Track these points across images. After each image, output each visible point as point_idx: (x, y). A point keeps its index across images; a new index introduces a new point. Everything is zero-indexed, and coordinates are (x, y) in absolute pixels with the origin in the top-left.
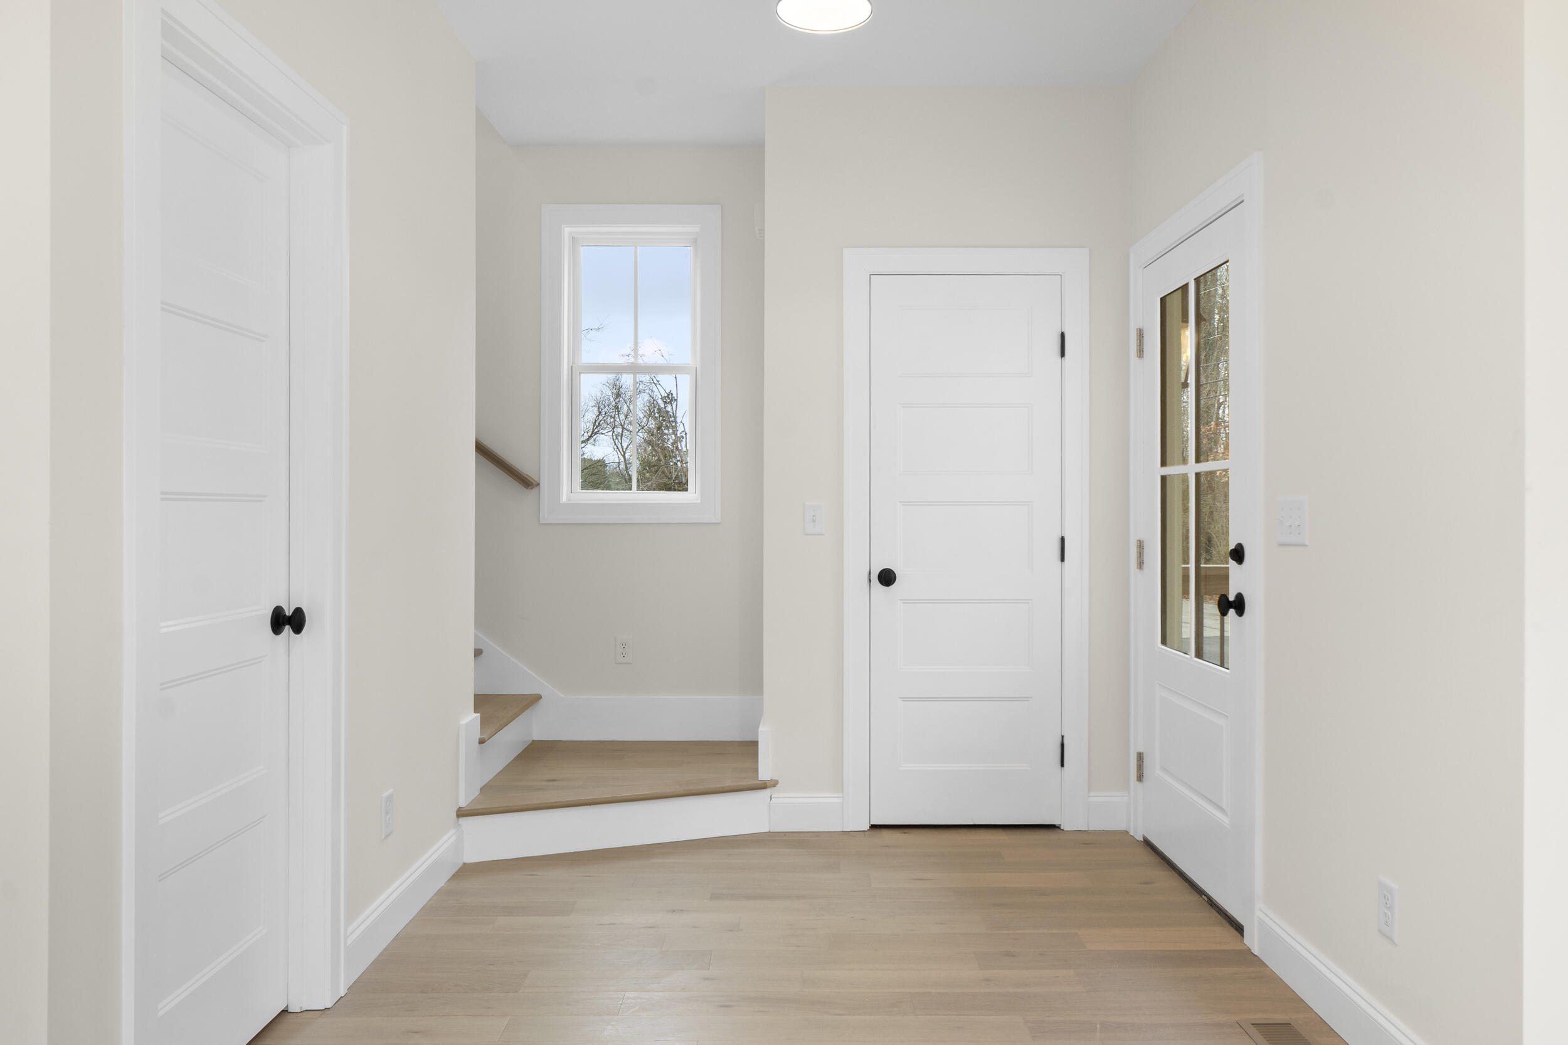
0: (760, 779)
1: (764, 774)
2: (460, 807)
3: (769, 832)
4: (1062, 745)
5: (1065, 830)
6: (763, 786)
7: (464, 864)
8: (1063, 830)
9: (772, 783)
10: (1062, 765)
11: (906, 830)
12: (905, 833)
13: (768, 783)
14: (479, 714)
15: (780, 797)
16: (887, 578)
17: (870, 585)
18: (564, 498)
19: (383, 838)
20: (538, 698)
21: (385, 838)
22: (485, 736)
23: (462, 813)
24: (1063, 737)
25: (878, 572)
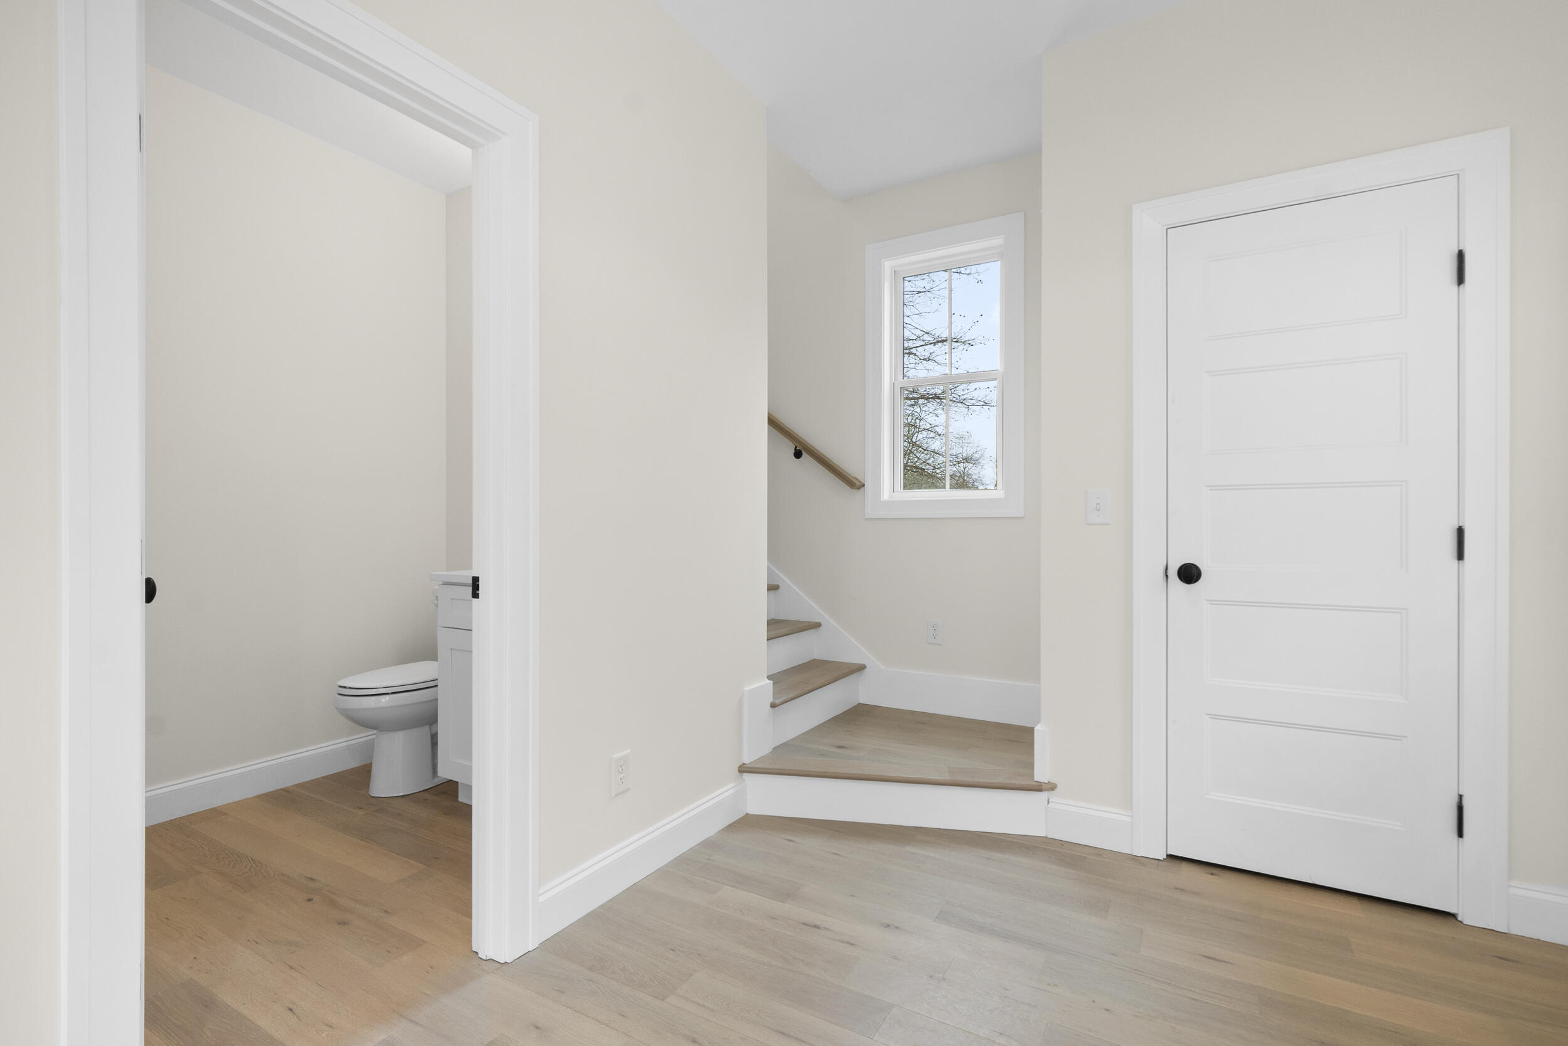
0: (1036, 780)
1: (1041, 773)
2: (744, 764)
3: (1046, 837)
4: (1460, 809)
5: (1465, 923)
6: (1038, 788)
7: (747, 814)
8: (1461, 922)
9: (1049, 786)
10: (1460, 834)
11: (1215, 871)
12: (1212, 874)
13: (1044, 787)
14: (771, 681)
15: (1058, 801)
16: (1189, 574)
17: (1167, 582)
18: (886, 495)
19: (613, 795)
20: (861, 668)
21: (616, 796)
22: (777, 702)
23: (743, 769)
24: (1461, 797)
25: (1180, 565)
